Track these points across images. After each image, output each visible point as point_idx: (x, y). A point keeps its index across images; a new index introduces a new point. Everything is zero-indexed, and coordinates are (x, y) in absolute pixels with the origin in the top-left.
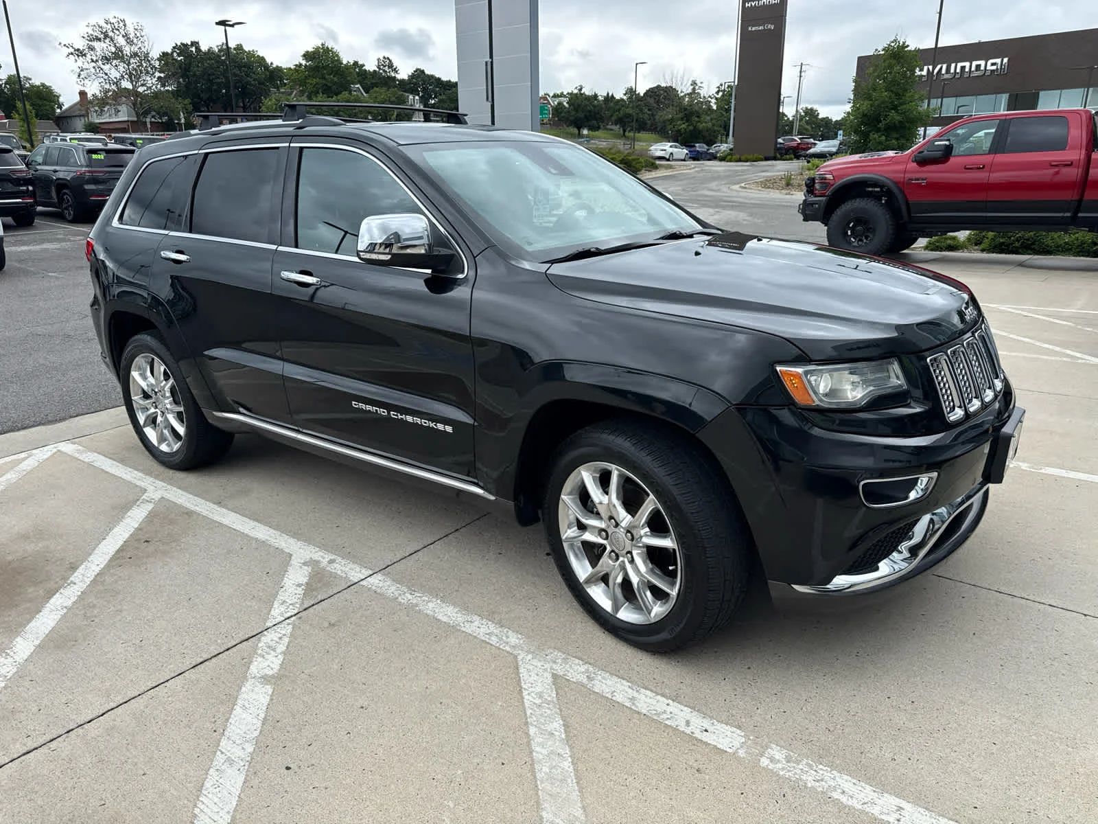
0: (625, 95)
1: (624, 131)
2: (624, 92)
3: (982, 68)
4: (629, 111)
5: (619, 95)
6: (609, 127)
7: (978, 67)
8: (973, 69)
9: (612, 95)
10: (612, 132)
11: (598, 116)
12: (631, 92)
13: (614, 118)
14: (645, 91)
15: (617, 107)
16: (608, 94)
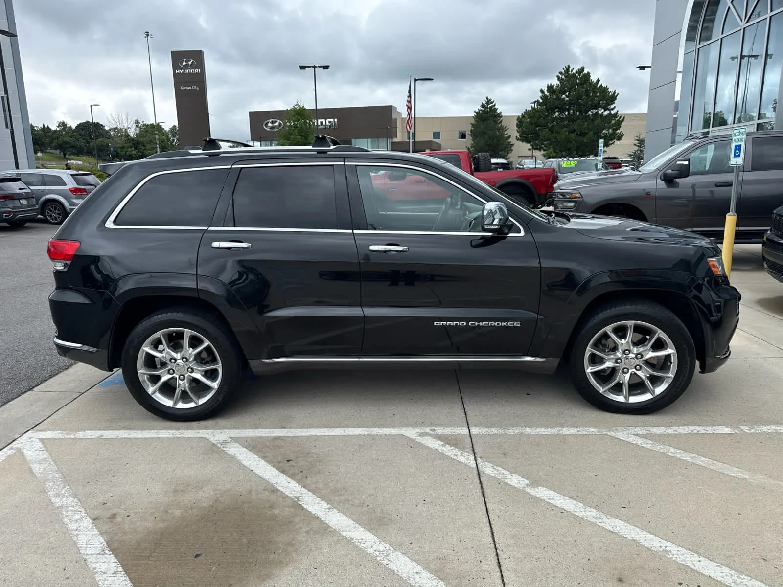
0: (58, 127)
1: (65, 155)
2: (58, 125)
3: (324, 124)
4: (67, 139)
5: (54, 127)
6: (48, 151)
7: (322, 123)
8: (319, 124)
9: (48, 127)
10: (52, 155)
11: (39, 142)
12: (63, 125)
13: (54, 144)
14: (77, 125)
15: (55, 136)
16: (44, 126)
